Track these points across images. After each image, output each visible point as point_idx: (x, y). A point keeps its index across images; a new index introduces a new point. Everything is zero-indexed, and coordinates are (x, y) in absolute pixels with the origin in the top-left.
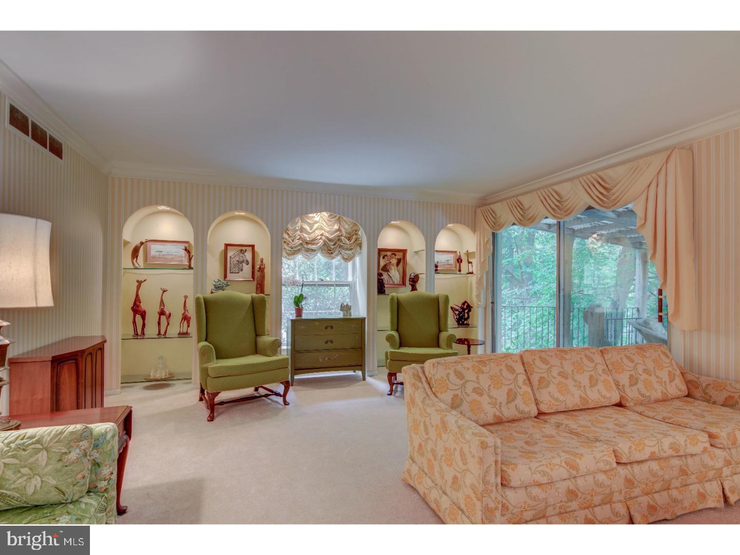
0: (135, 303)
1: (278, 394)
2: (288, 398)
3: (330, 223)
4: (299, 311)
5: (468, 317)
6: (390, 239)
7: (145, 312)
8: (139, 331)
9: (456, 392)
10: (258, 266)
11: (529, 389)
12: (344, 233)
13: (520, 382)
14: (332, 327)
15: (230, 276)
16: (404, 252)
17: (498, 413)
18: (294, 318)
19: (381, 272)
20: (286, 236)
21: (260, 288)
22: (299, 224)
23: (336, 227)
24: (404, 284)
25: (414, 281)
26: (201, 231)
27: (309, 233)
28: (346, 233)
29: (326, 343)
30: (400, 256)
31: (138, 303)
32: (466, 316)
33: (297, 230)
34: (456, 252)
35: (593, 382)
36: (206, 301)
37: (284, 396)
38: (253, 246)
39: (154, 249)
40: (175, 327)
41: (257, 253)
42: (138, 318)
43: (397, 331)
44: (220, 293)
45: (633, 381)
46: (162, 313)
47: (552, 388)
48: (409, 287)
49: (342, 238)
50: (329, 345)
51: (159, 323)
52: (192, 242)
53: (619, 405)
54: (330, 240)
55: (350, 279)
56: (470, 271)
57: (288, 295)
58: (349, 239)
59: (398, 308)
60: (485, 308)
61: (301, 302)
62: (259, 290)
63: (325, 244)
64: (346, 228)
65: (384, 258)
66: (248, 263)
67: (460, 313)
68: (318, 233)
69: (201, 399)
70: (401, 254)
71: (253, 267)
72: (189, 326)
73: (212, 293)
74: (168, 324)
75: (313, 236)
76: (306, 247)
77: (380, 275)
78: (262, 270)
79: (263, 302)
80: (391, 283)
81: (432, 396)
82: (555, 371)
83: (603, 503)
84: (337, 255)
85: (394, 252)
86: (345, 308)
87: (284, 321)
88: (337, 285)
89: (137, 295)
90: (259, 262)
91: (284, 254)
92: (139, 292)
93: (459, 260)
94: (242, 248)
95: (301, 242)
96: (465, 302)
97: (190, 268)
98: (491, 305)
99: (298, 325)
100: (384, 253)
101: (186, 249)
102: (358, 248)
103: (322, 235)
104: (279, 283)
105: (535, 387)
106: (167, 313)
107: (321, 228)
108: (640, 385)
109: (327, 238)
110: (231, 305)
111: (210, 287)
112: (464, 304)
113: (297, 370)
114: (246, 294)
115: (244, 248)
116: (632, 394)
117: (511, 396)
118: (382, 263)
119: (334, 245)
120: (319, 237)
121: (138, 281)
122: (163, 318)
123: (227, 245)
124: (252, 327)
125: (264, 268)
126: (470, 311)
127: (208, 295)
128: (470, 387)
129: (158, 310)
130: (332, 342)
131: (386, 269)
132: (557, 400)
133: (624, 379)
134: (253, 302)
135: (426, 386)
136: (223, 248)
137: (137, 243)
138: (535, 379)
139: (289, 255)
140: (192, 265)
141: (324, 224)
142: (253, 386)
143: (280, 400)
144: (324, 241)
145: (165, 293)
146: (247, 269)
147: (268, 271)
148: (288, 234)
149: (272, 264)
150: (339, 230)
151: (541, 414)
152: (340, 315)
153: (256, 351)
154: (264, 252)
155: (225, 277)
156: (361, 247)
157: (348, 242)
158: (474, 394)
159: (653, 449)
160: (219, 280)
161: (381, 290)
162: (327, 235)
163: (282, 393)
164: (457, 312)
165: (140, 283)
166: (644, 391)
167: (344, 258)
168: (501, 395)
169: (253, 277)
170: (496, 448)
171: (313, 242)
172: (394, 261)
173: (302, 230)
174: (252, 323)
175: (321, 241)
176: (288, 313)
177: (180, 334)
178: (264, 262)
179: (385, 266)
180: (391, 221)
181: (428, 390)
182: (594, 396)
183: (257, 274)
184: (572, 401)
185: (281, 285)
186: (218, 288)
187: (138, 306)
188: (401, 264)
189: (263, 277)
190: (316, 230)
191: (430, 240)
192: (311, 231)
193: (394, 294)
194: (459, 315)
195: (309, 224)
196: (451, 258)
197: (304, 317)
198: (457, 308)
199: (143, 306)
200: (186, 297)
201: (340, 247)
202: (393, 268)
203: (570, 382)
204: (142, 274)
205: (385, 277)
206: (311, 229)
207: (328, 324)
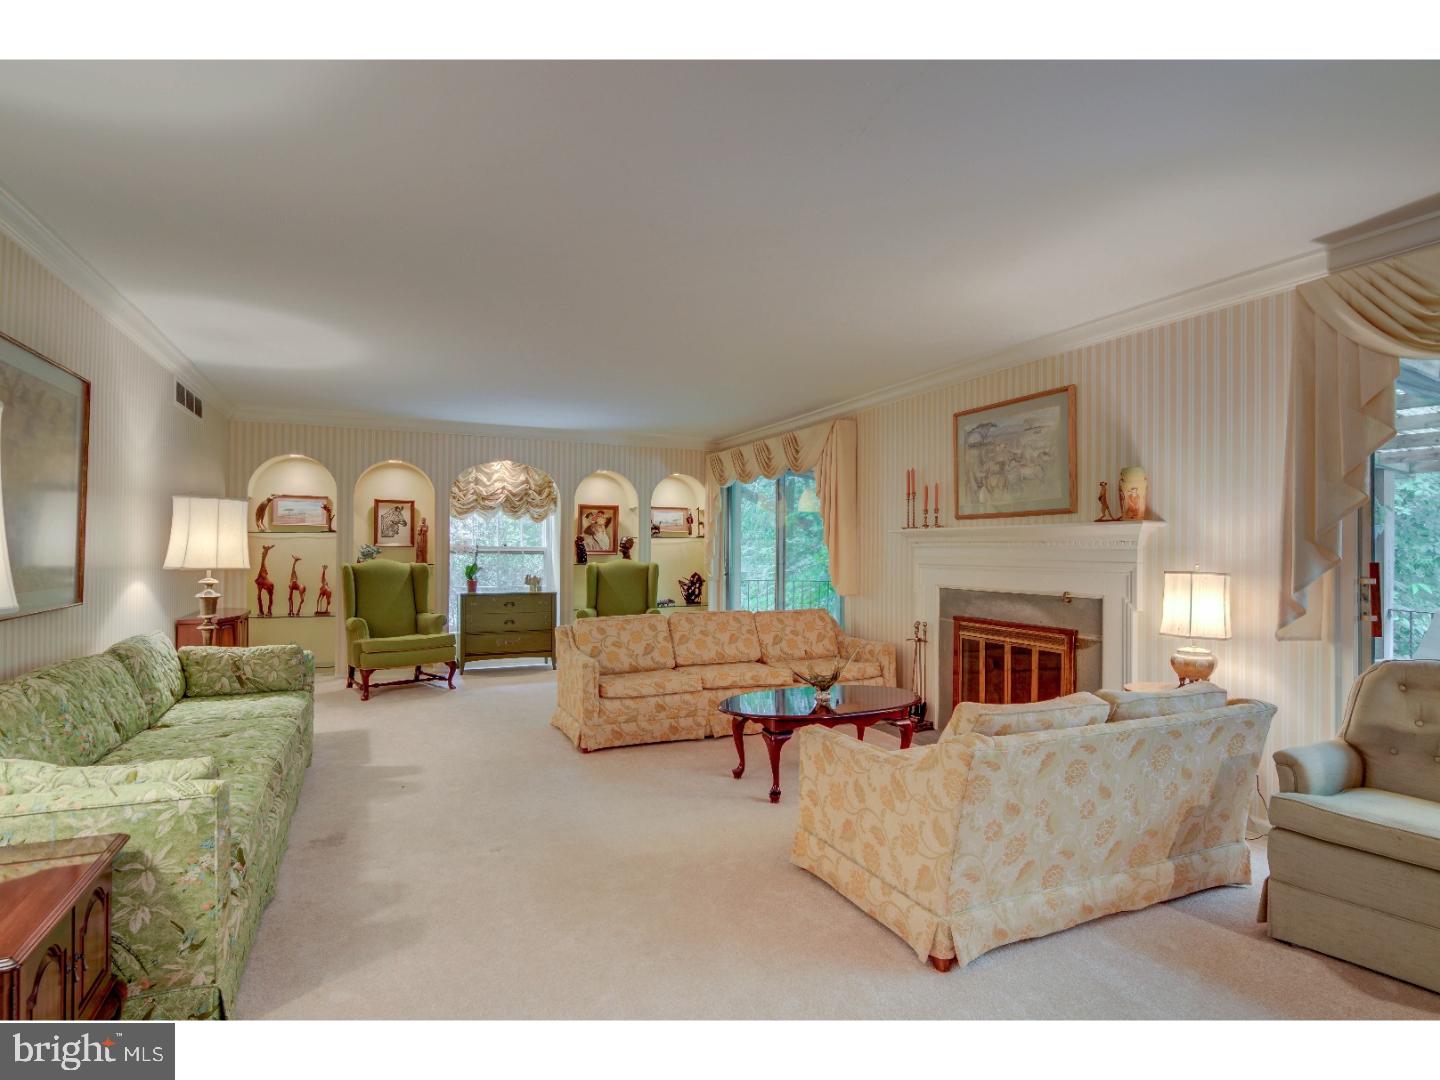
0: (260, 575)
1: (442, 678)
2: (454, 682)
3: (514, 473)
4: (472, 585)
5: (700, 593)
6: (596, 491)
7: (272, 586)
8: (265, 610)
9: (596, 645)
10: (419, 529)
11: (670, 645)
12: (533, 487)
13: (661, 638)
14: (513, 604)
15: (384, 542)
16: (615, 509)
17: (634, 663)
18: (466, 592)
19: (583, 535)
20: (455, 489)
21: (422, 555)
22: (473, 475)
23: (522, 478)
24: (615, 550)
25: (626, 548)
26: (346, 486)
27: (485, 486)
28: (536, 485)
29: (506, 623)
30: (610, 513)
31: (264, 575)
32: (697, 592)
33: (470, 482)
34: (686, 509)
35: (733, 639)
36: (356, 572)
37: (450, 679)
38: (412, 503)
39: (282, 507)
40: (311, 605)
41: (418, 511)
42: (265, 594)
43: (596, 608)
44: (369, 562)
45: (777, 640)
46: (294, 587)
47: (691, 645)
48: (620, 554)
49: (531, 492)
50: (510, 626)
51: (291, 599)
52: (333, 497)
53: (761, 661)
54: (514, 495)
55: (544, 545)
56: (701, 534)
57: (459, 563)
58: (540, 494)
59: (597, 581)
60: (719, 582)
61: (474, 573)
62: (421, 558)
63: (507, 499)
64: (537, 478)
65: (587, 517)
66: (405, 524)
67: (689, 588)
68: (498, 485)
69: (350, 685)
70: (612, 511)
71: (412, 529)
72: (329, 603)
73: (359, 562)
74: (302, 601)
75: (491, 490)
76: (483, 503)
77: (580, 540)
78: (424, 533)
79: (425, 573)
80: (598, 549)
81: (574, 648)
82: (697, 630)
83: (688, 716)
84: (524, 514)
85: (601, 509)
86: (532, 581)
87: (452, 597)
88: (527, 553)
89: (263, 565)
90: (420, 523)
91: (453, 512)
92: (266, 562)
93: (690, 520)
94: (398, 505)
95: (475, 497)
96: (696, 574)
97: (331, 531)
98: (725, 577)
99: (470, 601)
100: (589, 511)
101: (325, 508)
102: (552, 506)
103: (503, 488)
104: (446, 551)
105: (675, 645)
106: (301, 587)
107: (503, 480)
108: (784, 644)
109: (510, 491)
110: (385, 576)
111: (357, 554)
112: (693, 576)
113: (469, 656)
114: (405, 564)
115: (400, 506)
116: (773, 651)
117: (648, 650)
118: (586, 523)
119: (520, 500)
120: (499, 491)
121: (264, 547)
122: (296, 593)
123: (377, 502)
124: (412, 604)
125: (426, 531)
126: (701, 585)
127: (355, 564)
128: (609, 641)
129: (288, 583)
130: (513, 622)
131: (590, 531)
132: (693, 654)
133: (768, 639)
134: (413, 574)
135: (571, 640)
136: (372, 504)
137: (263, 499)
138: (677, 637)
139: (460, 514)
140: (334, 526)
141: (507, 475)
142: (413, 665)
143: (445, 684)
144: (507, 497)
145: (299, 562)
146: (404, 531)
147: (431, 535)
148: (459, 487)
149: (436, 526)
150: (527, 482)
151: (676, 666)
152: (527, 589)
153: (416, 630)
154: (426, 511)
155: (376, 541)
156: (555, 503)
157: (538, 498)
158: (613, 647)
159: (735, 679)
160: (368, 546)
161: (581, 557)
162: (510, 488)
163: (447, 676)
164: (686, 587)
165: (266, 549)
166: (786, 650)
167: (533, 518)
168: (639, 649)
169: (412, 542)
170: (594, 667)
171: (491, 496)
172: (602, 521)
173: (477, 481)
174: (411, 599)
175: (503, 496)
176: (458, 586)
177: (317, 613)
178: (427, 523)
179: (589, 528)
180: (598, 469)
181: (572, 644)
182: (730, 651)
183: (418, 538)
184: (709, 654)
185: (449, 552)
186: (367, 555)
187: (264, 579)
188: (611, 525)
189: (425, 541)
190: (495, 481)
191: (645, 494)
192: (488, 483)
193: (594, 563)
194: (688, 590)
195: (486, 474)
196: (680, 517)
197: (479, 592)
198: (687, 582)
199: (271, 578)
200: (325, 567)
201: (528, 503)
202: (600, 530)
203: (709, 640)
204: (269, 539)
205: (588, 541)
206: (489, 480)
207: (510, 600)
